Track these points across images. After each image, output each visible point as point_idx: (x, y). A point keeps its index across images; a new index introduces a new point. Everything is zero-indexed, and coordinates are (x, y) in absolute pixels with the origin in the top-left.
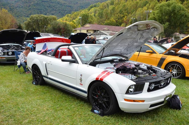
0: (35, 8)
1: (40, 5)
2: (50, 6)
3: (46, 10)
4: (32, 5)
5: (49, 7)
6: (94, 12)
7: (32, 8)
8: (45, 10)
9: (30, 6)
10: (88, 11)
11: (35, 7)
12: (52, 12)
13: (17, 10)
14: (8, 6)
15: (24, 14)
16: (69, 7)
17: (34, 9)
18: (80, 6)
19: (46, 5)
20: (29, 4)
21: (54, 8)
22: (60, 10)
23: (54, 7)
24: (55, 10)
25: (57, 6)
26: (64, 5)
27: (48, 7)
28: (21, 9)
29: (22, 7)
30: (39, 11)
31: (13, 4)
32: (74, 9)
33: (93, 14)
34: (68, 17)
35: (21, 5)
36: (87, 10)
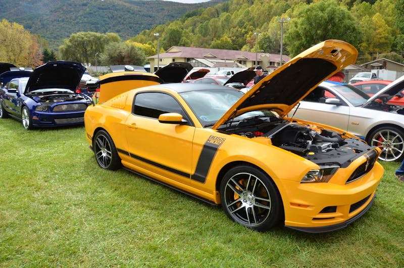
0: (86, 21)
1: (96, 15)
2: (113, 16)
3: (106, 24)
4: (81, 16)
5: (111, 17)
6: (192, 25)
7: (81, 22)
8: (103, 23)
9: (77, 18)
10: (181, 23)
11: (85, 19)
12: (117, 28)
13: (53, 26)
14: (39, 20)
15: (66, 33)
16: (147, 17)
17: (85, 22)
18: (169, 16)
19: (106, 15)
20: (75, 14)
21: (120, 20)
22: (131, 23)
23: (120, 17)
24: (123, 23)
25: (126, 17)
26: (139, 14)
27: (109, 18)
28: (61, 24)
29: (63, 21)
30: (93, 26)
31: (47, 15)
32: (158, 22)
33: (191, 28)
34: (144, 35)
35: (60, 17)
36: (179, 22)
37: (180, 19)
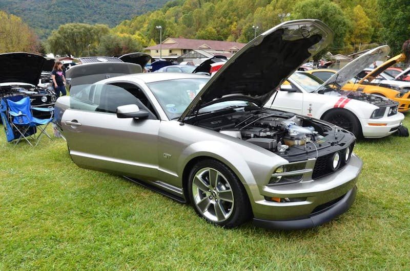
0: (60, 10)
1: (70, 4)
2: (89, 6)
3: (81, 14)
4: (54, 5)
5: (87, 7)
6: (175, 16)
7: (55, 11)
8: (79, 13)
9: (49, 7)
10: (162, 13)
11: (59, 9)
12: (93, 18)
13: (25, 15)
14: (8, 8)
15: (39, 23)
16: (124, 6)
17: (59, 12)
18: (146, 5)
19: (81, 4)
20: (48, 3)
21: (95, 9)
22: (108, 13)
23: (96, 7)
24: (99, 13)
25: (102, 6)
26: (115, 3)
27: (84, 7)
28: (34, 13)
29: (35, 10)
30: (68, 15)
31: (16, 3)
32: (136, 11)
33: (173, 18)
34: (125, 26)
35: (32, 6)
36: (160, 12)
37: (161, 9)
